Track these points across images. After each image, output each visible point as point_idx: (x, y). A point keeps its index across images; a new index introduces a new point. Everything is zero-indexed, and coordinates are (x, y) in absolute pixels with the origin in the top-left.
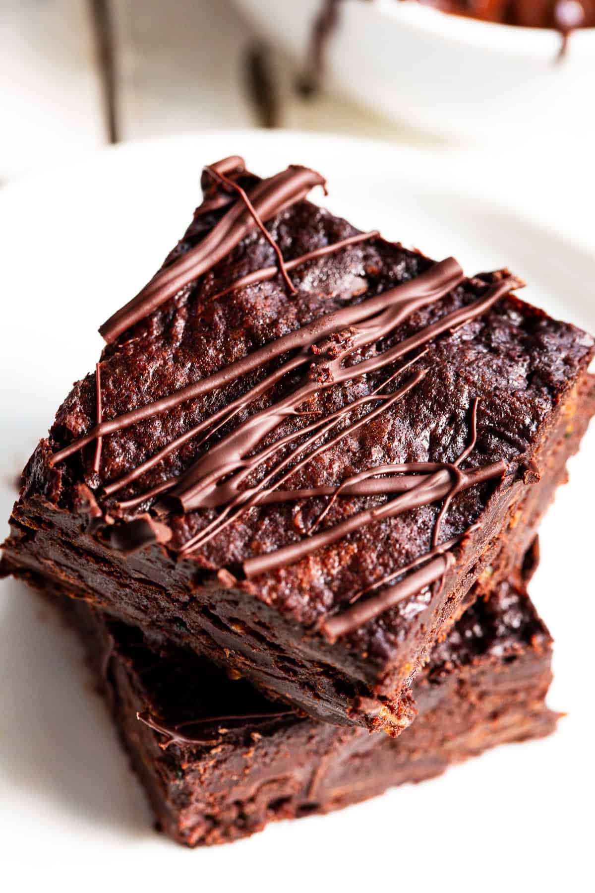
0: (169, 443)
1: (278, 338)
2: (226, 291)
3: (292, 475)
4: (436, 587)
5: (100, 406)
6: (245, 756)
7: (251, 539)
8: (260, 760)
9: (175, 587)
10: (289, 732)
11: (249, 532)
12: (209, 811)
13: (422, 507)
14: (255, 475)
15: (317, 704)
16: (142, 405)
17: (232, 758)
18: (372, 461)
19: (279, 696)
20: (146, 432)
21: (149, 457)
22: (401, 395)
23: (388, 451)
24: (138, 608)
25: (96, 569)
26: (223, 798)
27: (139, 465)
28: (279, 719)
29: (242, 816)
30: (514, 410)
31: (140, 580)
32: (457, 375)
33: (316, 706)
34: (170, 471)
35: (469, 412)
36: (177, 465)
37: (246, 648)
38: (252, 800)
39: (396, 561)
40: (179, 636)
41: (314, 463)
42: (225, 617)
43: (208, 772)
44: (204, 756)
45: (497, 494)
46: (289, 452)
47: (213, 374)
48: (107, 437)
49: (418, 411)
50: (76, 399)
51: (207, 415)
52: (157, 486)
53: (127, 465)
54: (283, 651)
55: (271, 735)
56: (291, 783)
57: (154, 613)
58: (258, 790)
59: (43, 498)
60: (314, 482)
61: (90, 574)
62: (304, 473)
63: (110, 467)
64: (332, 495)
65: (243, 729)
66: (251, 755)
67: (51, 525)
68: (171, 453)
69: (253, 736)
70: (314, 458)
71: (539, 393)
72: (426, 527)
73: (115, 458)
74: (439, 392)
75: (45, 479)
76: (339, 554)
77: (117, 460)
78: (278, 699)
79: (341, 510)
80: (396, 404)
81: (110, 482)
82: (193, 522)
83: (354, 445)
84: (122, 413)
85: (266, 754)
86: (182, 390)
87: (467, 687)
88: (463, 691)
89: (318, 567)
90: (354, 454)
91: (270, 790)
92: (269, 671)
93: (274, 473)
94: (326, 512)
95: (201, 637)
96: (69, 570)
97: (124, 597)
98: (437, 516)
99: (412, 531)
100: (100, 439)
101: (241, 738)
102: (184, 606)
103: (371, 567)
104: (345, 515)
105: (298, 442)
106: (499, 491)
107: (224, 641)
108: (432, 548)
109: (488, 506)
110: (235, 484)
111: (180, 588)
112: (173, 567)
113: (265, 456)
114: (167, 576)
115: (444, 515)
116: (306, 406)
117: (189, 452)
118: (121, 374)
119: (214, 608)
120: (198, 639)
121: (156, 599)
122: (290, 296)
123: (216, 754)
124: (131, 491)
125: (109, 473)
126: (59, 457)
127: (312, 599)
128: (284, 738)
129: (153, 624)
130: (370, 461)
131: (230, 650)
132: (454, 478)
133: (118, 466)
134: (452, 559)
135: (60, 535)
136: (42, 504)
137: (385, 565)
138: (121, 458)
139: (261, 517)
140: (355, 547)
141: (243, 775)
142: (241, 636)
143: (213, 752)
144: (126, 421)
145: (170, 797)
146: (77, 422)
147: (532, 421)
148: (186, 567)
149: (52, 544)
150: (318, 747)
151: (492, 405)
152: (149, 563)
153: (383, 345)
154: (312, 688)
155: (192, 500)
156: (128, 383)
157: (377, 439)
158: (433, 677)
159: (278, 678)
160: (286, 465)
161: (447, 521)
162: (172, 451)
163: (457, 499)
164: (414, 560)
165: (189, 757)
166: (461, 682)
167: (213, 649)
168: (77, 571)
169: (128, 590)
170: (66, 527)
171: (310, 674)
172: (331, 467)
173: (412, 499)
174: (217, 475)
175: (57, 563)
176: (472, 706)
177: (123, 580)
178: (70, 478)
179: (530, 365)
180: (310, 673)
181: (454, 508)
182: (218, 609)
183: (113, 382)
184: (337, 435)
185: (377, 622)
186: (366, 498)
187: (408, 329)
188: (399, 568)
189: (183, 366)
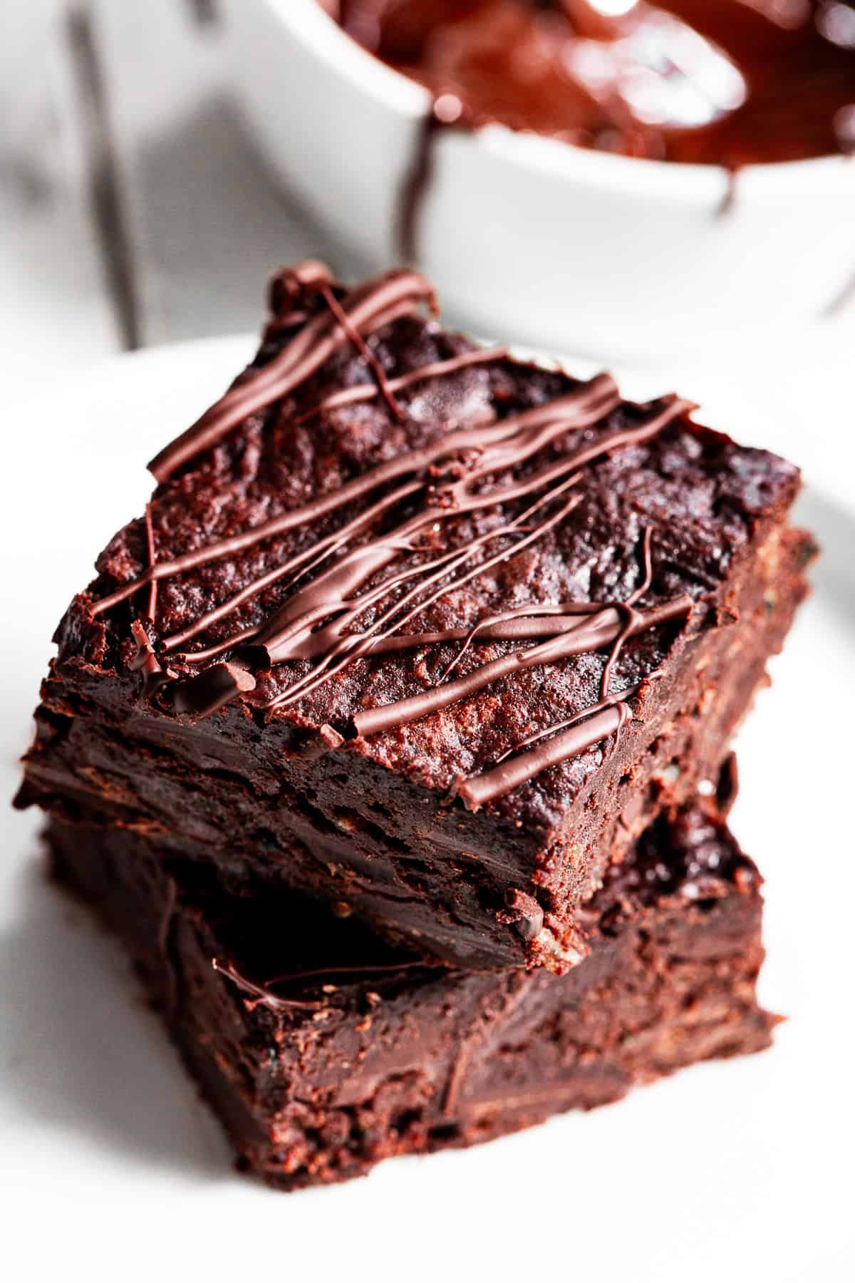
0: (245, 588)
1: (382, 463)
2: (310, 414)
3: (411, 620)
4: (609, 745)
5: (152, 548)
6: (358, 1029)
7: (360, 694)
8: (378, 1039)
9: (260, 771)
10: (418, 995)
11: (358, 686)
12: (311, 1120)
13: (584, 654)
14: (361, 620)
15: (454, 937)
16: (206, 544)
17: (342, 1031)
18: (515, 602)
19: (402, 936)
20: (215, 576)
21: (219, 605)
22: (549, 525)
23: (535, 590)
24: (210, 823)
25: (152, 767)
26: (331, 1096)
27: (206, 613)
28: (402, 975)
29: (356, 1133)
30: (698, 541)
31: (211, 772)
32: (621, 501)
33: (453, 941)
34: (249, 621)
35: (639, 547)
36: (257, 613)
37: (358, 855)
38: (369, 1105)
39: (553, 714)
40: (264, 861)
41: (439, 605)
42: (329, 807)
43: (312, 1048)
44: (304, 1023)
45: (681, 637)
46: (405, 592)
47: (298, 508)
48: (164, 582)
49: (572, 545)
50: (119, 542)
51: (293, 555)
52: (231, 636)
53: (192, 615)
54: (407, 850)
55: (394, 998)
56: (421, 1083)
57: (232, 826)
58: (377, 1091)
59: (82, 659)
60: (441, 627)
61: (145, 779)
62: (428, 617)
63: (169, 619)
64: (466, 639)
65: (355, 987)
66: (367, 1026)
67: (91, 704)
68: (248, 600)
69: (370, 998)
70: (438, 599)
71: (729, 521)
72: (591, 677)
73: (175, 606)
74: (598, 521)
75: (84, 638)
76: (477, 709)
77: (178, 609)
78: (401, 941)
79: (478, 657)
80: (542, 537)
81: (171, 634)
82: (282, 676)
83: (490, 584)
84: (180, 554)
85: (386, 1031)
86: (260, 526)
87: (652, 946)
88: (647, 951)
89: (451, 725)
90: (491, 595)
91: (393, 1093)
92: (388, 889)
93: (386, 617)
94: (459, 659)
95: (294, 852)
96: (117, 780)
97: (191, 808)
98: (605, 664)
99: (572, 680)
100: (154, 582)
101: (353, 1001)
102: (273, 803)
103: (520, 721)
104: (483, 662)
105: (416, 580)
106: (684, 633)
107: (328, 852)
108: (601, 698)
109: (671, 652)
110: (336, 630)
111: (269, 771)
112: (257, 739)
113: (373, 597)
114: (250, 756)
115: (613, 665)
116: (424, 540)
117: (273, 597)
118: (178, 512)
119: (313, 794)
120: (292, 856)
121: (235, 802)
122: (397, 420)
123: (320, 1021)
124: (199, 645)
125: (168, 625)
126: (102, 606)
127: (445, 762)
128: (410, 1006)
129: (231, 847)
130: (512, 601)
131: (336, 864)
132: (624, 616)
133: (180, 616)
134: (628, 712)
135: (104, 721)
136: (80, 668)
137: (540, 720)
138: (184, 607)
139: (373, 670)
140: (497, 700)
141: (357, 1062)
142: (350, 837)
143: (317, 1017)
144: (188, 563)
145: (259, 1097)
146: (122, 568)
147: (723, 554)
148: (276, 733)
149: (92, 739)
150: (457, 1026)
151: (668, 535)
152: (225, 740)
153: (520, 471)
154: (449, 907)
155: (280, 649)
156: (188, 521)
157: (519, 576)
158: (606, 924)
159: (401, 900)
160: (402, 608)
161: (618, 672)
162: (251, 597)
163: (629, 646)
164: (577, 713)
165: (285, 1025)
166: (644, 935)
167: (313, 871)
168: (126, 777)
169: (196, 795)
170: (112, 705)
171: (445, 884)
172: (461, 608)
173: (569, 642)
174: (313, 617)
175: (100, 770)
176: (660, 980)
177: (190, 777)
178: (116, 635)
179: (716, 491)
180: (445, 880)
181: (626, 656)
182: (320, 796)
183: (169, 522)
184: (467, 572)
185: (533, 785)
186: (510, 642)
187: (551, 454)
188: (558, 721)
189: (259, 500)
